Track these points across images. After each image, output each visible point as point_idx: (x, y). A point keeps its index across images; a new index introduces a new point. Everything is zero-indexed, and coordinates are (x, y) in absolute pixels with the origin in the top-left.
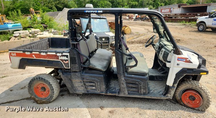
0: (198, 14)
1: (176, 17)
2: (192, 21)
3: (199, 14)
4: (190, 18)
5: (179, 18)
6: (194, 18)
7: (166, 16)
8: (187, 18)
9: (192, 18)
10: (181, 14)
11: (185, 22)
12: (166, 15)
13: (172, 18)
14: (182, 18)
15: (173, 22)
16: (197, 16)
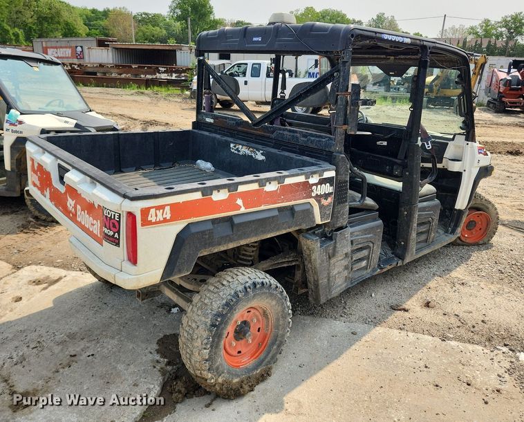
0: (161, 69)
1: (105, 74)
2: (154, 86)
3: (163, 69)
4: (142, 76)
5: (113, 75)
6: (154, 77)
7: (73, 68)
8: (136, 75)
9: (149, 77)
10: (117, 66)
11: (136, 86)
12: (71, 64)
13: (95, 74)
14: (123, 76)
15: (103, 86)
16: (160, 73)
